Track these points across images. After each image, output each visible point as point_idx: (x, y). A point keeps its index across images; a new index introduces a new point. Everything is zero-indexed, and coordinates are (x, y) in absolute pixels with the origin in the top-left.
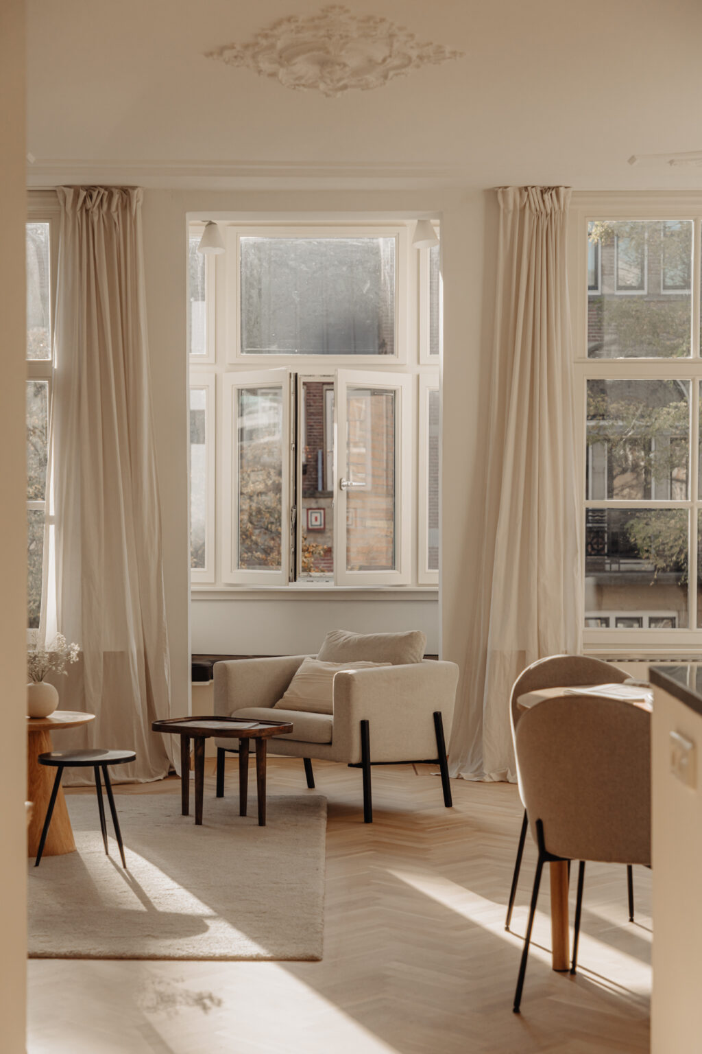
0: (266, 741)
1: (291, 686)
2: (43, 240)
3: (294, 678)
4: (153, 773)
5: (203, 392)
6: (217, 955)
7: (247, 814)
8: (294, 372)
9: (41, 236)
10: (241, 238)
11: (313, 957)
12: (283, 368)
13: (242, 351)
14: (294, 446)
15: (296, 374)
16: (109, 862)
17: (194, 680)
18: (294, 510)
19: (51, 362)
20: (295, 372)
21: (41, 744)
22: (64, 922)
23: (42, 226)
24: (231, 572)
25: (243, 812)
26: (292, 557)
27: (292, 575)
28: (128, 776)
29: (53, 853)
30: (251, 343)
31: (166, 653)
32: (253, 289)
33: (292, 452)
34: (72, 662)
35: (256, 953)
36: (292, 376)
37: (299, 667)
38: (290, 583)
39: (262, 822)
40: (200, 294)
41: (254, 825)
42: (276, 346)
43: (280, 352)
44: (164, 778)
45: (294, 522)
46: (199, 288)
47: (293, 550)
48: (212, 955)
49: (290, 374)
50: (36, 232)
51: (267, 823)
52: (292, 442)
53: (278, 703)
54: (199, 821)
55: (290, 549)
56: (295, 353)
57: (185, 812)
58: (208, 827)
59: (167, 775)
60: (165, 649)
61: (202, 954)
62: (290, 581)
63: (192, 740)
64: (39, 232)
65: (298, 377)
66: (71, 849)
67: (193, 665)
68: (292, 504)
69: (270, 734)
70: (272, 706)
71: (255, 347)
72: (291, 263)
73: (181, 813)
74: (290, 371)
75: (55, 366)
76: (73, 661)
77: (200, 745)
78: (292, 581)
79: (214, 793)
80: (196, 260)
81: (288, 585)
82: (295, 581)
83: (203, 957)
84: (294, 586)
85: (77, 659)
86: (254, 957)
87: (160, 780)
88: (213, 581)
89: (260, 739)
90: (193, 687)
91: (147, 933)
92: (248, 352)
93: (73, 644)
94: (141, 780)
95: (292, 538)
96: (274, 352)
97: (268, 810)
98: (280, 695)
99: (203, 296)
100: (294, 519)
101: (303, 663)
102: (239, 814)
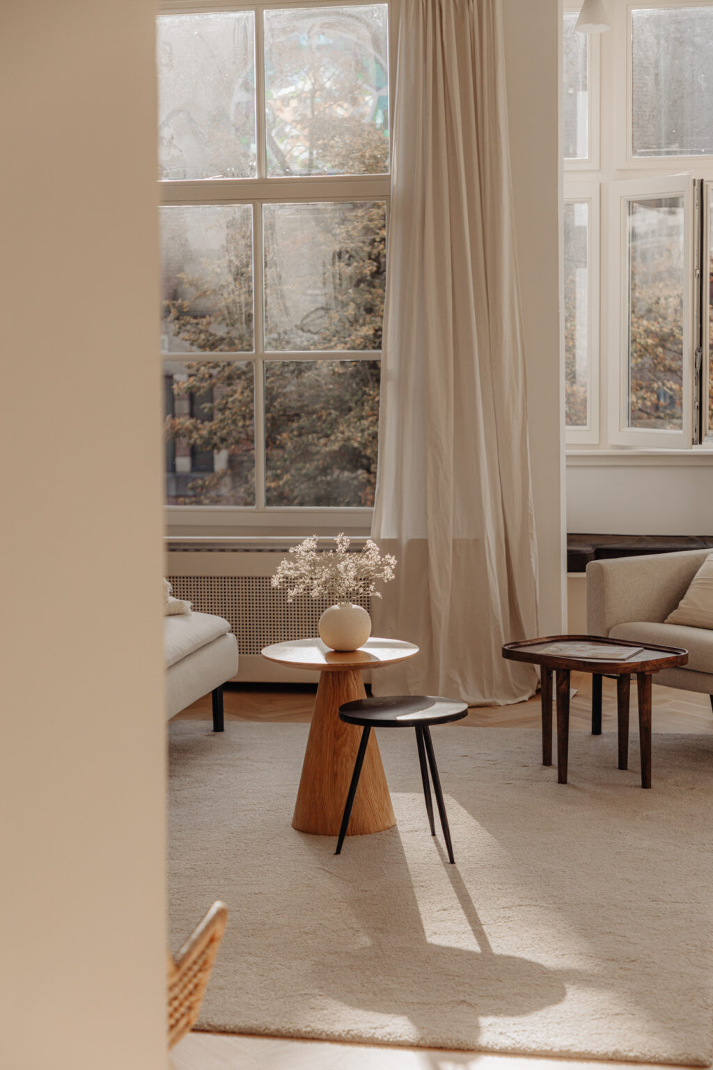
0: (651, 675)
1: (689, 594)
2: (381, 24)
3: (693, 583)
4: (516, 690)
5: (585, 207)
6: (556, 1050)
7: (628, 767)
8: (698, 178)
9: (378, 20)
10: (633, 11)
11: (697, 1060)
12: (684, 174)
13: (634, 152)
14: (698, 272)
15: (702, 180)
16: (435, 848)
17: (569, 570)
18: (699, 354)
19: (389, 177)
20: (700, 178)
21: (348, 686)
22: (351, 967)
23: (379, 9)
24: (620, 430)
25: (623, 765)
26: (696, 412)
27: (696, 436)
28: (484, 697)
29: (362, 832)
30: (645, 143)
31: (533, 540)
32: (648, 75)
33: (696, 279)
34: (386, 581)
35: (614, 1048)
36: (697, 183)
37: (700, 566)
38: (694, 446)
39: (646, 784)
40: (581, 84)
41: (636, 787)
42: (677, 145)
43: (681, 152)
44: (530, 698)
45: (698, 369)
46: (580, 76)
47: (697, 404)
48: (549, 1048)
49: (694, 180)
50: (372, 16)
51: (653, 782)
52: (696, 268)
53: (672, 614)
54: (562, 779)
55: (693, 403)
56: (702, 153)
57: (547, 762)
58: (574, 787)
59: (535, 693)
60: (532, 534)
61: (534, 1046)
62: (693, 443)
63: (554, 673)
64: (376, 15)
65: (705, 184)
66: (387, 824)
67: (569, 551)
68: (695, 348)
69: (657, 666)
70: (662, 620)
71: (650, 148)
72: (696, 39)
73: (541, 762)
74: (693, 177)
75: (394, 181)
76: (387, 579)
77: (565, 680)
78: (697, 444)
79: (588, 727)
80: (575, 41)
81: (691, 448)
82: (700, 443)
83: (534, 1050)
84: (697, 449)
85: (393, 577)
86: (610, 1055)
87: (524, 701)
88: (597, 443)
89: (645, 675)
90: (569, 579)
91: (462, 998)
92: (642, 154)
93: (388, 556)
94: (501, 702)
95: (696, 388)
96: (675, 153)
97: (655, 759)
98: (674, 605)
99: (585, 86)
100: (698, 366)
101: (705, 562)
102: (617, 765)
